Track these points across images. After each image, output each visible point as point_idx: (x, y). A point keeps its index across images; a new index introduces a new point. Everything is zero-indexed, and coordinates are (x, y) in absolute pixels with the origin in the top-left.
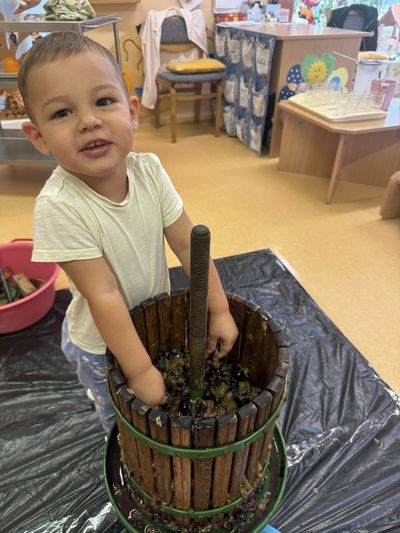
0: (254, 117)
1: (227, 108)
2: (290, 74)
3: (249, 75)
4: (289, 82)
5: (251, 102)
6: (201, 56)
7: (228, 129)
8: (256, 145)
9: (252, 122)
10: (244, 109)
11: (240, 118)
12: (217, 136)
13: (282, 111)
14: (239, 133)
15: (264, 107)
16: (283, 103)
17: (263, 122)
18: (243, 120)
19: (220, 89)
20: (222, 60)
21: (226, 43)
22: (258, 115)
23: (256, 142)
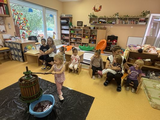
1: (12, 55)
2: (25, 48)
5: (18, 54)
6: (3, 47)
7: (14, 59)
11: (16, 57)
12: (12, 61)
13: (25, 54)
16: (25, 53)
20: (8, 47)
21: (9, 44)
22: (20, 56)
23: (22, 60)
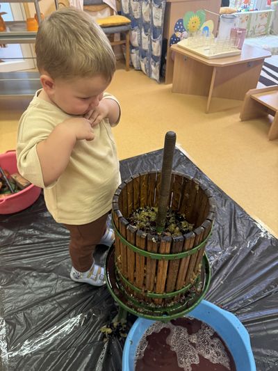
0: (153, 56)
1: (133, 51)
2: (176, 26)
3: (148, 27)
4: (176, 31)
5: (150, 46)
6: (112, 14)
7: (135, 65)
8: (156, 76)
9: (152, 60)
10: (146, 51)
11: (143, 57)
12: (128, 70)
13: (172, 51)
14: (143, 68)
15: (160, 49)
16: (174, 47)
17: (160, 59)
18: (145, 59)
19: (128, 37)
20: (127, 16)
21: (130, 4)
22: (156, 55)
23: (155, 74)
